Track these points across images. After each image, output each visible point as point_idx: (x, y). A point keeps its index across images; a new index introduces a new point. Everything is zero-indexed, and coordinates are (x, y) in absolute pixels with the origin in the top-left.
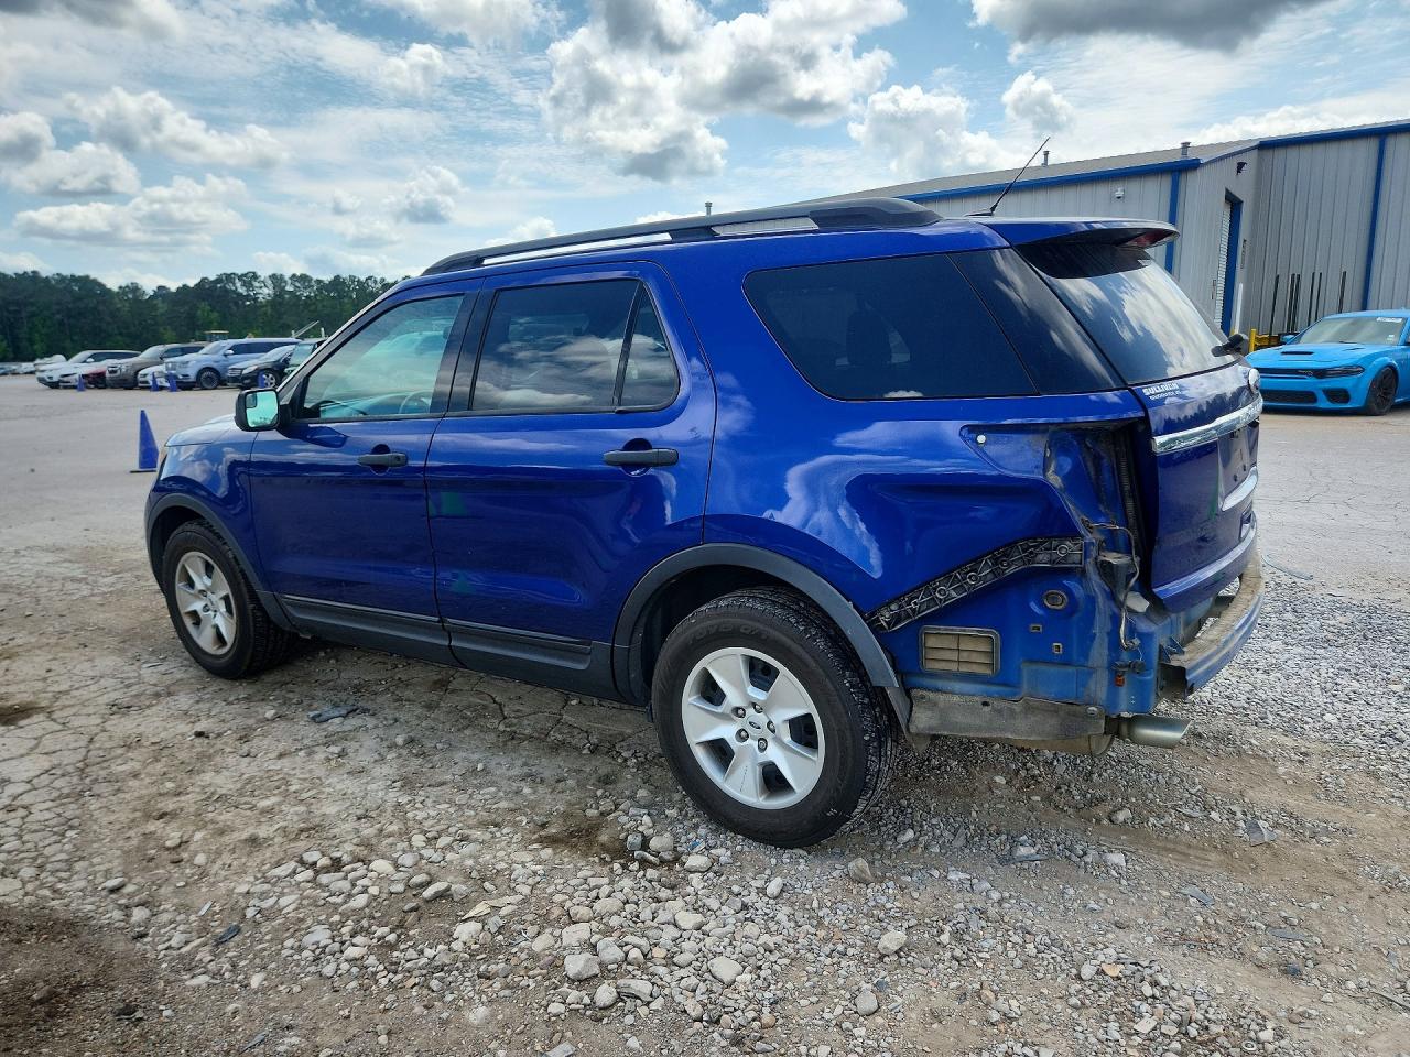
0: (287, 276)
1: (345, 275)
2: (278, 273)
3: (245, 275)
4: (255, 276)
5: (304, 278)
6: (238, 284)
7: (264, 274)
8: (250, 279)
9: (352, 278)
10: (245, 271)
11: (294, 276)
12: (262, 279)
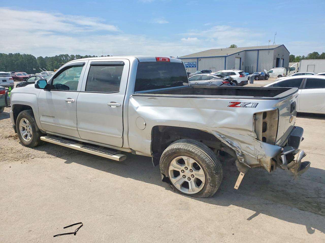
4: (68, 55)
10: (65, 54)
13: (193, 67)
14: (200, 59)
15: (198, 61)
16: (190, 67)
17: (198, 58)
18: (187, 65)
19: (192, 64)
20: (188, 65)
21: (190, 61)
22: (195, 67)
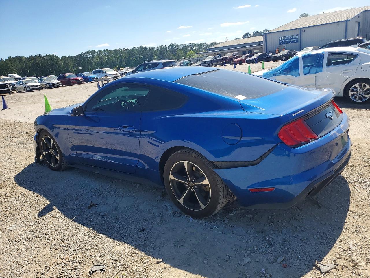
0: (103, 50)
1: (118, 48)
2: (100, 50)
3: (92, 51)
5: (107, 50)
6: (91, 54)
7: (97, 50)
8: (93, 52)
9: (120, 49)
11: (105, 50)
12: (97, 52)
13: (293, 42)
14: (304, 29)
15: (302, 32)
16: (289, 42)
17: (300, 29)
18: (284, 40)
19: (292, 39)
20: (286, 41)
21: (288, 34)
22: (297, 41)
